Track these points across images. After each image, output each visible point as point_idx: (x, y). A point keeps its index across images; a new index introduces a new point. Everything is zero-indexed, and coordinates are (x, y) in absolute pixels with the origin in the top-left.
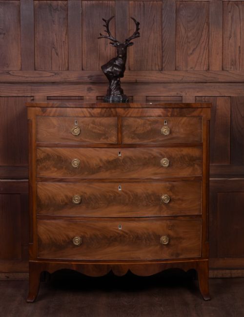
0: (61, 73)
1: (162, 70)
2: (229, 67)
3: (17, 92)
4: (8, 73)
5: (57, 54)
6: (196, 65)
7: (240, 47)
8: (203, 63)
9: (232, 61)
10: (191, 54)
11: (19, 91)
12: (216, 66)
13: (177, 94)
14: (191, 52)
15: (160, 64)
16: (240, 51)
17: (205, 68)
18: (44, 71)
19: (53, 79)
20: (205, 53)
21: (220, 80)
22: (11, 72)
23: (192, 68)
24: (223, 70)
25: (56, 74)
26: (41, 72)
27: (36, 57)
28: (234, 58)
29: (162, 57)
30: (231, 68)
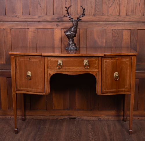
0: (43, 17)
1: (95, 15)
2: (130, 14)
3: (20, 26)
4: (16, 16)
5: (41, 7)
6: (113, 13)
7: (136, 3)
8: (116, 12)
9: (132, 11)
10: (110, 7)
11: (21, 26)
12: (123, 13)
13: (103, 27)
14: (110, 5)
15: (94, 12)
16: (136, 5)
17: (118, 14)
18: (34, 15)
19: (39, 20)
20: (118, 6)
21: (125, 21)
22: (17, 16)
23: (110, 14)
24: (127, 15)
25: (40, 17)
26: (32, 16)
27: (30, 8)
28: (133, 9)
29: (95, 8)
30: (131, 14)
